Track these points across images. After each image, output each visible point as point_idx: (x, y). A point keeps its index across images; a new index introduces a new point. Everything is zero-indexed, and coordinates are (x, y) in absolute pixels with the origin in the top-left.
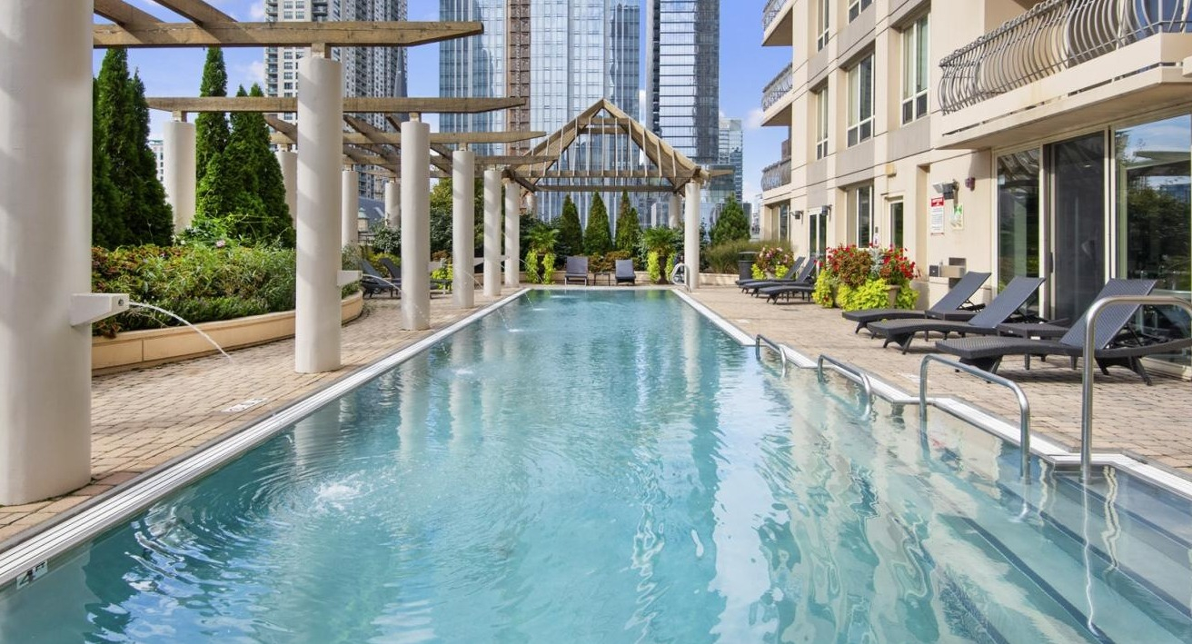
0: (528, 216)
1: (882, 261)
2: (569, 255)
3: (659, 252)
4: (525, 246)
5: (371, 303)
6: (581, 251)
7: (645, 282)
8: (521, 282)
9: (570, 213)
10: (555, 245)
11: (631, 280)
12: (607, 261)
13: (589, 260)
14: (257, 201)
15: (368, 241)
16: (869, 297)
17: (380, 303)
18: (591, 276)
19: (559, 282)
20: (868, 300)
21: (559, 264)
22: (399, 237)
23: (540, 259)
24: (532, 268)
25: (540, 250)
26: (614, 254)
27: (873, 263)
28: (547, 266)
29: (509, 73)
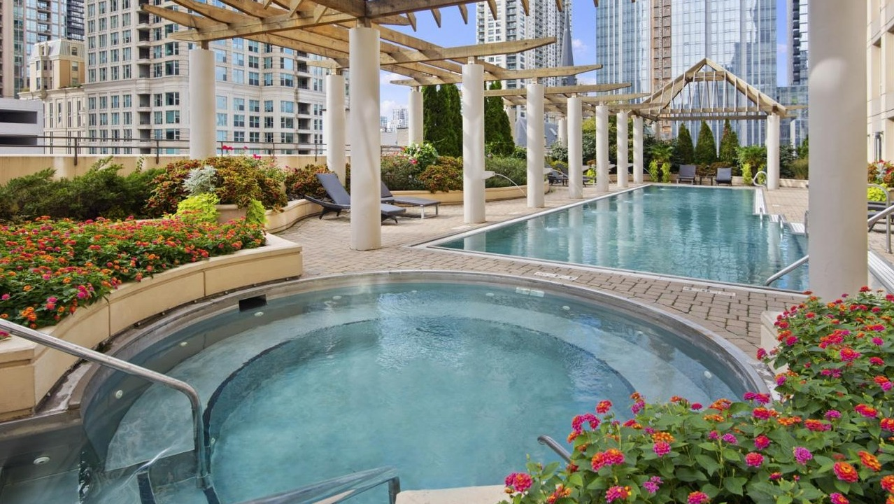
0: (652, 138)
1: (885, 172)
2: (683, 164)
3: (752, 163)
4: (648, 158)
5: (553, 187)
6: (692, 161)
7: (739, 185)
8: (644, 181)
9: (684, 135)
10: (671, 158)
11: (729, 182)
12: (712, 169)
13: (697, 168)
14: (500, 136)
15: (549, 154)
16: (873, 195)
17: (557, 188)
18: (698, 179)
19: (674, 182)
20: (873, 197)
21: (674, 169)
22: (567, 151)
23: (659, 166)
24: (654, 172)
25: (660, 160)
26: (717, 164)
27: (878, 173)
28: (664, 171)
29: (653, 19)
